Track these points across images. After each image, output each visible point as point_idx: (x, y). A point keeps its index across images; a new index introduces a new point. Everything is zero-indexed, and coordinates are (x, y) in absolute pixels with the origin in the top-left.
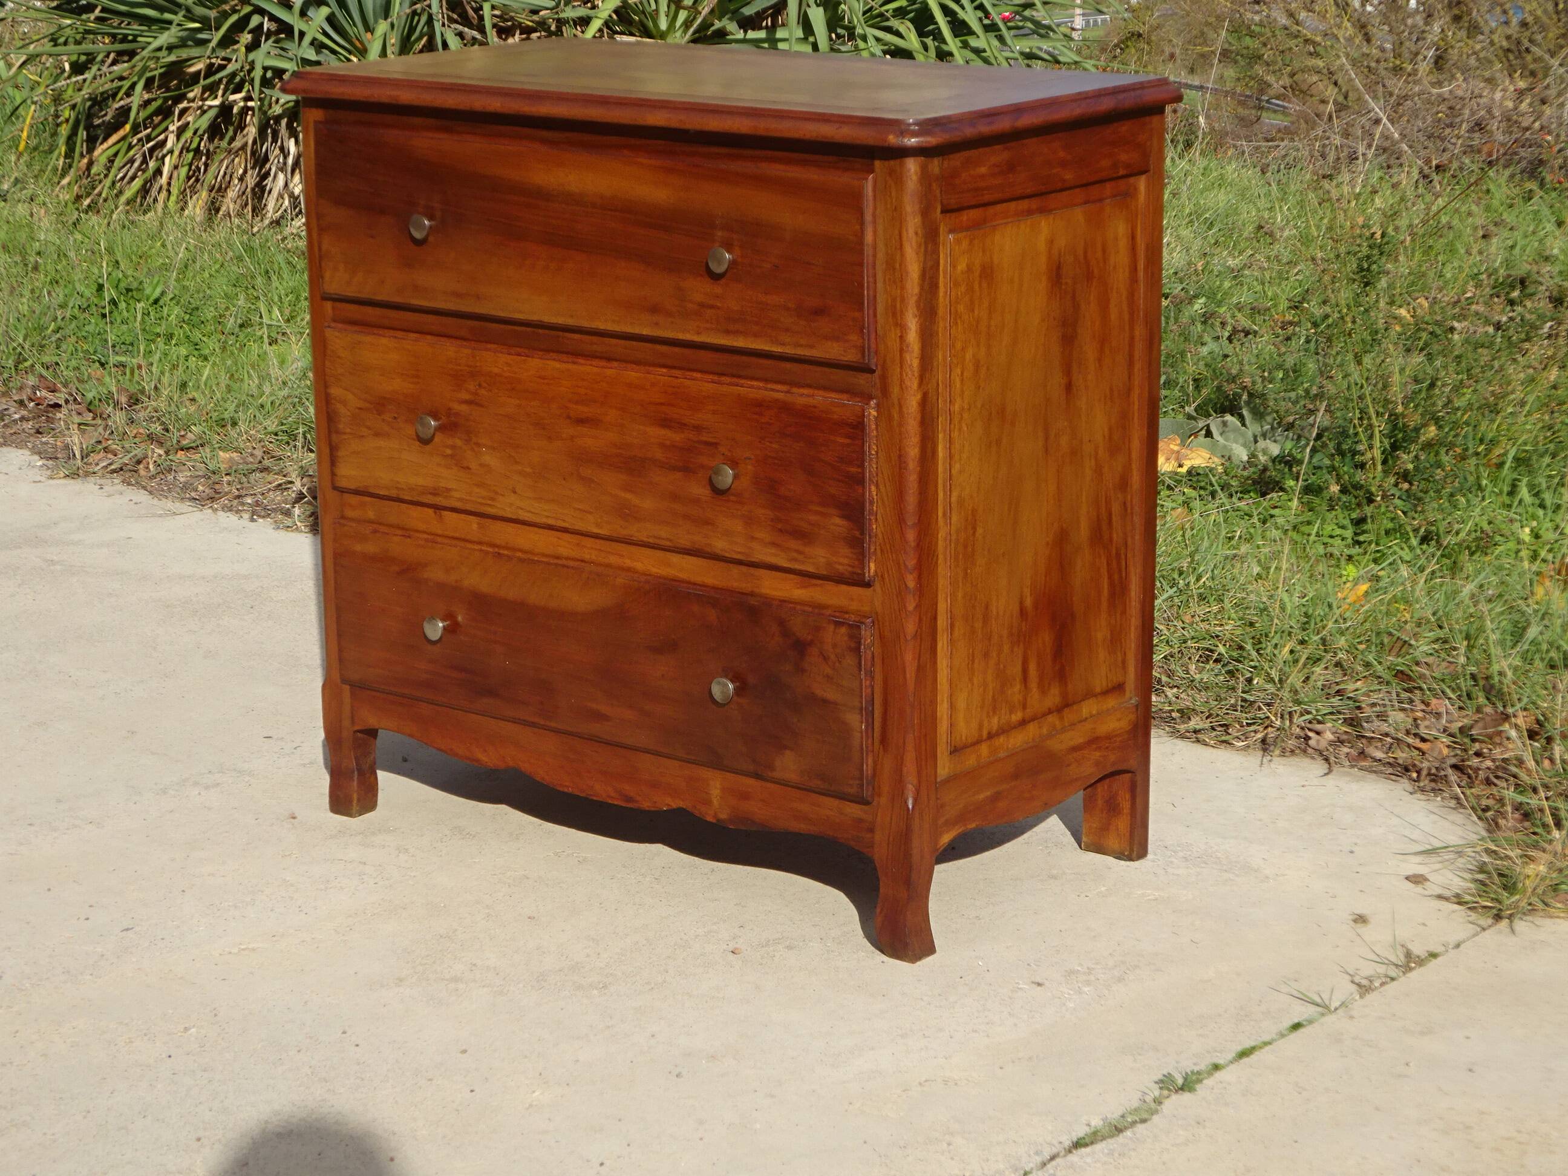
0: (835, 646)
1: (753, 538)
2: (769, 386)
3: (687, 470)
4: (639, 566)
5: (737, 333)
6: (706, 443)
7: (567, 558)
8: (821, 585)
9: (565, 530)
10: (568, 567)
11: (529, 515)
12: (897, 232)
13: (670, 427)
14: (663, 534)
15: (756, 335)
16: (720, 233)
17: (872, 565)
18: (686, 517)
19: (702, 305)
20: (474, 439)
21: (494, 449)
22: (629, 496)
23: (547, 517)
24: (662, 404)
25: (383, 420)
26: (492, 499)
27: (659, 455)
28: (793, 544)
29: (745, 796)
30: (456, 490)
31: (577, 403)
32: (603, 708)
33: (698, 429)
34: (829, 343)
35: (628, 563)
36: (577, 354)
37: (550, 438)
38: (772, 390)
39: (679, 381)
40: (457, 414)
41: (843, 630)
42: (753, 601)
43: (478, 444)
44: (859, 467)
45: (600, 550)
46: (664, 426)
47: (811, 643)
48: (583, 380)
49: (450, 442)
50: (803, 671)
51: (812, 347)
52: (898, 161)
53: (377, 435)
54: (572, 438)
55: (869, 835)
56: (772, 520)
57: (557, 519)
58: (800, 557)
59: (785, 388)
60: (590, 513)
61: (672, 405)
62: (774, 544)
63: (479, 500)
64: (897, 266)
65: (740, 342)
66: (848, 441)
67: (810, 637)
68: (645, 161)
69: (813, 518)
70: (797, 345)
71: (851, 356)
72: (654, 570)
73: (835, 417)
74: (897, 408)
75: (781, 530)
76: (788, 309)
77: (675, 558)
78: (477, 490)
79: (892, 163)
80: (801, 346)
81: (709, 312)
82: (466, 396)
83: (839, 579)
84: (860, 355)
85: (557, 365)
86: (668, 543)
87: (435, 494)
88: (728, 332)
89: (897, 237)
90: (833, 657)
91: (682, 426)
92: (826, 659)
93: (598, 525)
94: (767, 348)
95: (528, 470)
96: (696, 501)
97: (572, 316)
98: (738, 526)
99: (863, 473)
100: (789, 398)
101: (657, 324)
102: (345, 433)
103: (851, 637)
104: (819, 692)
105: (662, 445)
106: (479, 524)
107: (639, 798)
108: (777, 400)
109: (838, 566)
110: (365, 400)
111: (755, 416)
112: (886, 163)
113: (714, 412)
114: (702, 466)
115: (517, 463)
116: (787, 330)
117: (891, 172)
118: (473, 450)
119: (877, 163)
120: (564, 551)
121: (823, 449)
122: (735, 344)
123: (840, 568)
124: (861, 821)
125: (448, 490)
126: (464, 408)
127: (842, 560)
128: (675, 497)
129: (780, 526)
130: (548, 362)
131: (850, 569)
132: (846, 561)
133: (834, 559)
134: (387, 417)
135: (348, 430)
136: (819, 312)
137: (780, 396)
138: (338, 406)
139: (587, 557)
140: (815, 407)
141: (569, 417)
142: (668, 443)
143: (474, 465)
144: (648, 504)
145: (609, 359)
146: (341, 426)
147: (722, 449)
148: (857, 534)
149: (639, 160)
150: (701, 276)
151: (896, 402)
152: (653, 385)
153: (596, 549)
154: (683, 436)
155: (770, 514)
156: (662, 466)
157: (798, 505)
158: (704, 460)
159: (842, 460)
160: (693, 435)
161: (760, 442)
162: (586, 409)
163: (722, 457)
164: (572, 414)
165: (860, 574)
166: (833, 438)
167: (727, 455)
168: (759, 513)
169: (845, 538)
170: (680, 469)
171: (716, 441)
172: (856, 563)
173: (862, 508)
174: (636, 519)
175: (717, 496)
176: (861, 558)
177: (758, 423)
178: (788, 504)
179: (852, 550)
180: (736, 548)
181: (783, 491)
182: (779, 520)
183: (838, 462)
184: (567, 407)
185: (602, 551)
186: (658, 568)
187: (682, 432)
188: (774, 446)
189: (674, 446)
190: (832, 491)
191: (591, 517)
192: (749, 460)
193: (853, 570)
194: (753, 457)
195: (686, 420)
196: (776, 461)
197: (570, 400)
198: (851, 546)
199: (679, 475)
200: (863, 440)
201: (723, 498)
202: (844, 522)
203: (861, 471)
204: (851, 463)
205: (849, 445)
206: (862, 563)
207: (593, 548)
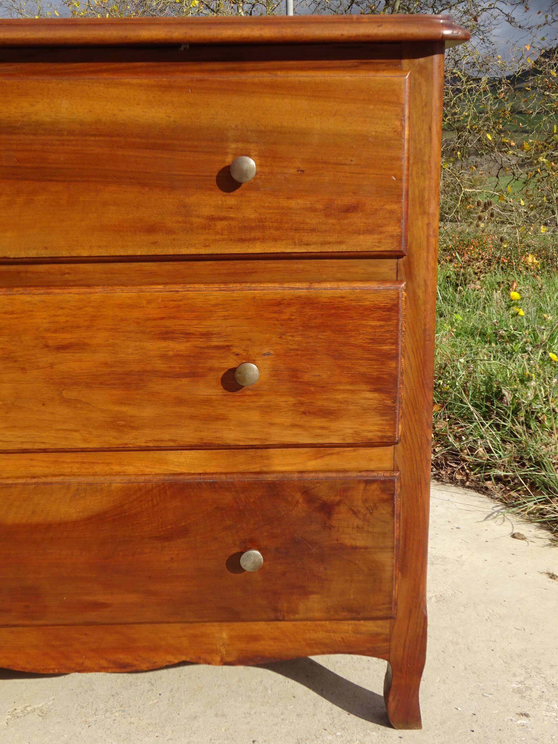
0: (365, 501)
1: (272, 424)
2: (286, 285)
3: (194, 375)
4: (130, 469)
5: (254, 240)
6: (217, 347)
7: (46, 476)
8: (338, 453)
9: (45, 451)
10: (51, 483)
12: (426, 127)
13: (172, 339)
14: (166, 437)
15: (275, 240)
16: (233, 146)
17: (400, 426)
18: (192, 417)
19: (212, 218)
22: (123, 409)
23: (22, 443)
24: (162, 318)
27: (160, 365)
28: (317, 422)
29: (255, 638)
31: (55, 331)
32: (101, 598)
33: (207, 335)
34: (362, 237)
35: (117, 468)
36: (49, 285)
37: (23, 369)
38: (293, 288)
39: (180, 294)
41: (374, 486)
42: (270, 478)
44: (393, 344)
45: (84, 463)
46: (165, 339)
47: (339, 503)
48: (62, 308)
50: (330, 527)
51: (340, 243)
52: (430, 58)
54: (52, 366)
55: (386, 644)
56: (294, 405)
57: (35, 442)
58: (324, 432)
59: (305, 285)
60: (76, 431)
61: (174, 318)
62: (294, 426)
64: (426, 158)
65: (258, 249)
66: (382, 323)
67: (338, 498)
68: (135, 80)
69: (340, 396)
70: (323, 244)
71: (387, 246)
72: (147, 470)
73: (367, 303)
74: (423, 288)
75: (304, 413)
76: (315, 210)
77: (172, 456)
79: (422, 60)
80: (329, 243)
81: (220, 225)
83: (370, 444)
84: (396, 244)
85: (26, 298)
86: (171, 444)
88: (242, 240)
89: (427, 131)
90: (363, 511)
91: (188, 335)
92: (355, 513)
93: (85, 440)
94: (288, 251)
96: (207, 402)
97: (46, 248)
98: (255, 416)
99: (397, 350)
100: (312, 293)
101: (155, 243)
103: (383, 491)
104: (348, 542)
105: (164, 357)
107: (136, 663)
108: (300, 297)
109: (365, 434)
111: (276, 315)
112: (417, 61)
113: (225, 318)
114: (211, 369)
116: (313, 230)
117: (422, 69)
119: (405, 62)
120: (37, 470)
121: (353, 334)
122: (250, 251)
123: (370, 435)
124: (378, 634)
127: (372, 428)
128: (179, 401)
129: (302, 409)
130: (17, 297)
131: (380, 434)
132: (376, 428)
133: (363, 428)
136: (350, 209)
137: (303, 293)
139: (67, 471)
140: (343, 297)
141: (47, 346)
142: (171, 353)
144: (148, 412)
145: (88, 286)
147: (234, 350)
148: (389, 402)
149: (126, 80)
150: (211, 190)
151: (422, 283)
152: (149, 302)
153: (78, 462)
154: (188, 344)
155: (292, 400)
156: (165, 375)
157: (324, 388)
158: (215, 363)
159: (374, 341)
160: (200, 342)
161: (280, 338)
162: (68, 336)
163: (235, 357)
164: (50, 343)
165: (391, 436)
166: (364, 322)
167: (242, 355)
168: (281, 400)
169: (375, 409)
170: (186, 376)
171: (229, 344)
172: (387, 428)
173: (394, 379)
174: (133, 428)
175: (230, 393)
176: (392, 422)
177: (278, 321)
178: (312, 389)
179: (383, 418)
180: (252, 436)
181: (306, 377)
182: (302, 403)
183: (370, 343)
184: (43, 337)
185: (85, 463)
186: (152, 468)
187: (188, 341)
188: (297, 339)
189: (178, 355)
190: (363, 370)
191: (77, 435)
192: (269, 354)
193: (384, 434)
194: (272, 352)
195: (192, 330)
196: (299, 352)
197: (47, 330)
198: (382, 415)
199: (185, 381)
200: (398, 319)
201: (238, 393)
202: (376, 395)
203: (393, 347)
204: (384, 342)
205: (381, 326)
206: (394, 427)
207: (73, 462)
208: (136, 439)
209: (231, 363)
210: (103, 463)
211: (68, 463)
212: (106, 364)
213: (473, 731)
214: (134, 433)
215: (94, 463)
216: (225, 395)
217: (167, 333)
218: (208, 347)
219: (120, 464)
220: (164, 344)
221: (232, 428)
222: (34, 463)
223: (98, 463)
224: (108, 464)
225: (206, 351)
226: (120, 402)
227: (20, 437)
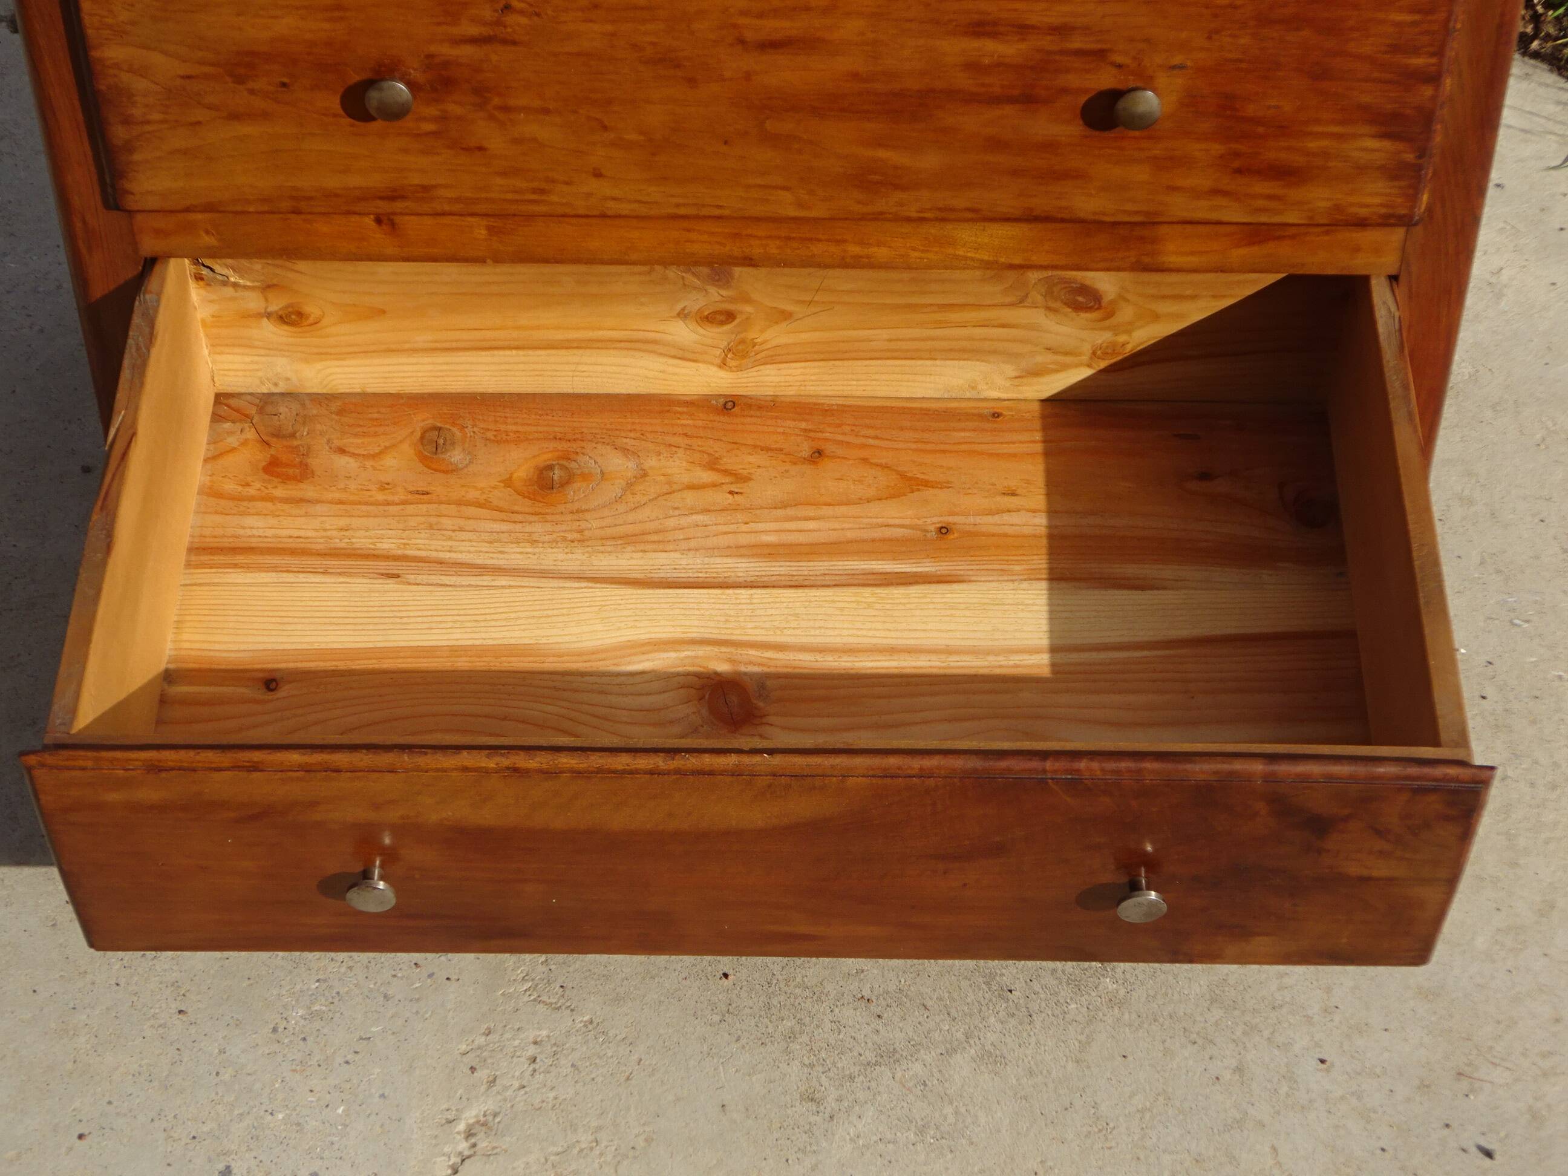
1: (1172, 189)
3: (1028, 100)
6: (1079, 53)
11: (635, 206)
13: (994, 35)
14: (961, 203)
17: (1425, 197)
18: (1015, 173)
20: (496, 101)
21: (546, 111)
22: (882, 154)
23: (678, 205)
25: (252, 92)
26: (542, 191)
27: (964, 81)
28: (1262, 187)
30: (446, 186)
31: (761, 15)
33: (1060, 30)
37: (692, 82)
40: (446, 64)
43: (505, 109)
45: (789, 238)
49: (432, 111)
53: (235, 116)
54: (748, 76)
56: (1222, 157)
58: (1273, 204)
60: (785, 188)
62: (1216, 192)
63: (510, 196)
66: (1417, 17)
69: (1313, 145)
75: (1239, 171)
78: (499, 181)
82: (474, 30)
86: (970, 215)
87: (392, 198)
91: (1023, 29)
93: (800, 205)
95: (633, 136)
96: (1050, 146)
98: (1141, 174)
99: (1440, 66)
102: (148, 122)
105: (973, 67)
106: (489, 228)
109: (1354, 210)
110: (202, 63)
114: (1064, 91)
115: (605, 128)
118: (491, 118)
121: (1356, 34)
125: (425, 188)
126: (467, 52)
127: (1369, 200)
128: (995, 144)
129: (1237, 164)
131: (1383, 211)
132: (1377, 200)
133: (1351, 199)
134: (260, 84)
135: (156, 116)
138: (126, 78)
141: (742, 41)
142: (986, 60)
143: (496, 142)
144: (930, 161)
146: (137, 112)
147: (1115, 58)
148: (1410, 157)
153: (779, 238)
154: (1023, 46)
155: (1217, 148)
156: (970, 99)
157: (1283, 129)
158: (1073, 80)
159: (1395, 49)
160: (1047, 42)
161: (1209, 38)
162: (786, 24)
163: (1114, 71)
164: (749, 35)
165: (1404, 216)
166: (1380, 15)
167: (1128, 66)
168: (1196, 149)
169: (1382, 169)
170: (1011, 100)
171: (1104, 46)
172: (1399, 200)
173: (1427, 117)
174: (897, 187)
175: (1097, 133)
176: (1411, 191)
177: (1207, 8)
178: (1261, 130)
179: (1396, 183)
180: (1129, 207)
181: (1251, 110)
182: (1237, 155)
183: (1386, 53)
184: (735, 26)
185: (794, 238)
186: (923, 251)
187: (1024, 40)
188: (1242, 41)
189: (999, 65)
190: (1366, 99)
191: (787, 196)
192: (1181, 67)
193: (1391, 211)
194: (1189, 63)
195: (1034, 19)
196: (1244, 65)
197: (744, 13)
198: (1395, 178)
199: (1009, 110)
200: (1450, 13)
201: (1111, 134)
202: (1387, 144)
203: (1433, 60)
204: (1416, 51)
205: (1414, 24)
206: (1414, 198)
207: (770, 237)
208: (902, 205)
209: (1105, 80)
210: (828, 240)
211: (760, 238)
212: (855, 76)
213: (1484, 698)
214: (898, 196)
215: (810, 239)
216: (1086, 137)
217: (980, 24)
218: (1062, 52)
219: (862, 243)
220: (975, 44)
221: (1093, 192)
222: (694, 236)
223: (820, 240)
224: (839, 242)
225: (1057, 57)
226: (879, 143)
227: (672, 196)
